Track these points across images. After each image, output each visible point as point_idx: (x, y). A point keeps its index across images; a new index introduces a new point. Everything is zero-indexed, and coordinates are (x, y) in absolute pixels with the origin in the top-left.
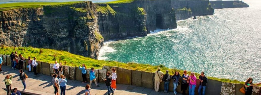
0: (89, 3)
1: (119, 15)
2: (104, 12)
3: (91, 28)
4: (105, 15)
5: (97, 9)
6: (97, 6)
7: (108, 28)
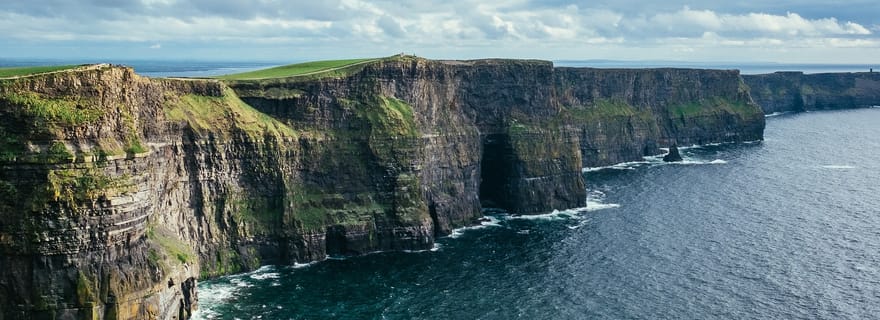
0: (118, 73)
1: (286, 141)
2: (206, 126)
3: (123, 206)
4: (212, 138)
5: (165, 110)
6: (168, 93)
7: (228, 208)
